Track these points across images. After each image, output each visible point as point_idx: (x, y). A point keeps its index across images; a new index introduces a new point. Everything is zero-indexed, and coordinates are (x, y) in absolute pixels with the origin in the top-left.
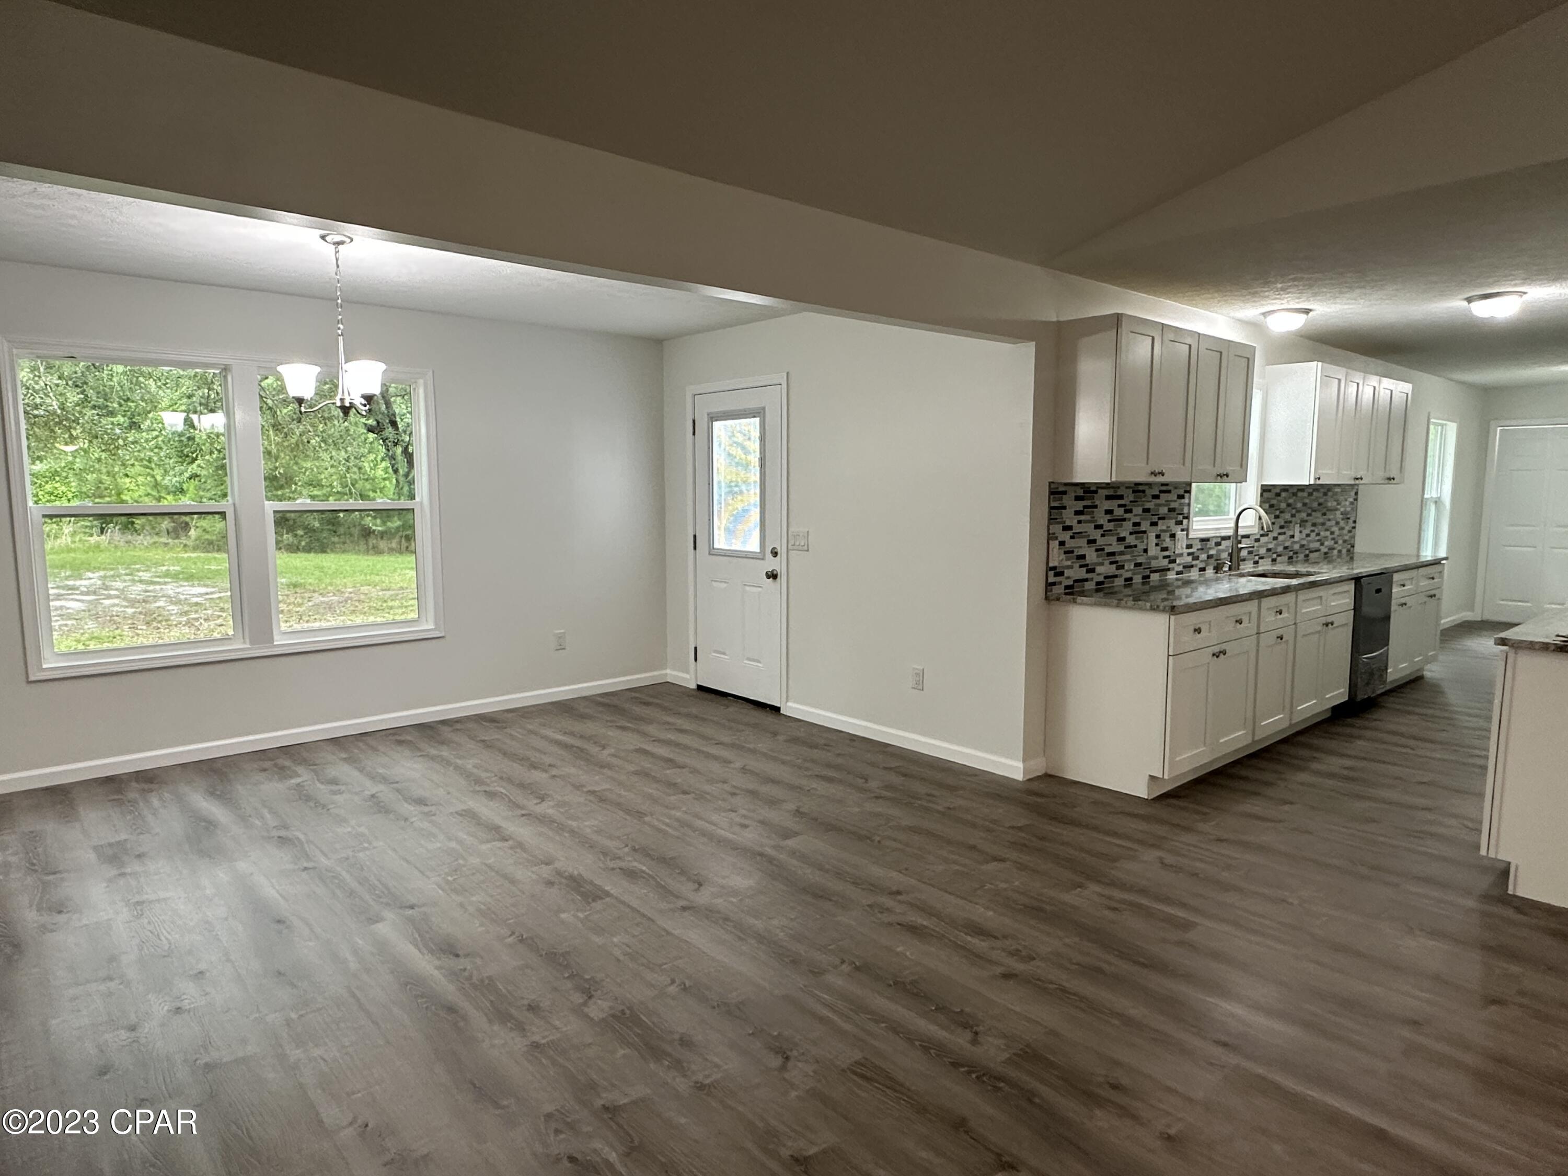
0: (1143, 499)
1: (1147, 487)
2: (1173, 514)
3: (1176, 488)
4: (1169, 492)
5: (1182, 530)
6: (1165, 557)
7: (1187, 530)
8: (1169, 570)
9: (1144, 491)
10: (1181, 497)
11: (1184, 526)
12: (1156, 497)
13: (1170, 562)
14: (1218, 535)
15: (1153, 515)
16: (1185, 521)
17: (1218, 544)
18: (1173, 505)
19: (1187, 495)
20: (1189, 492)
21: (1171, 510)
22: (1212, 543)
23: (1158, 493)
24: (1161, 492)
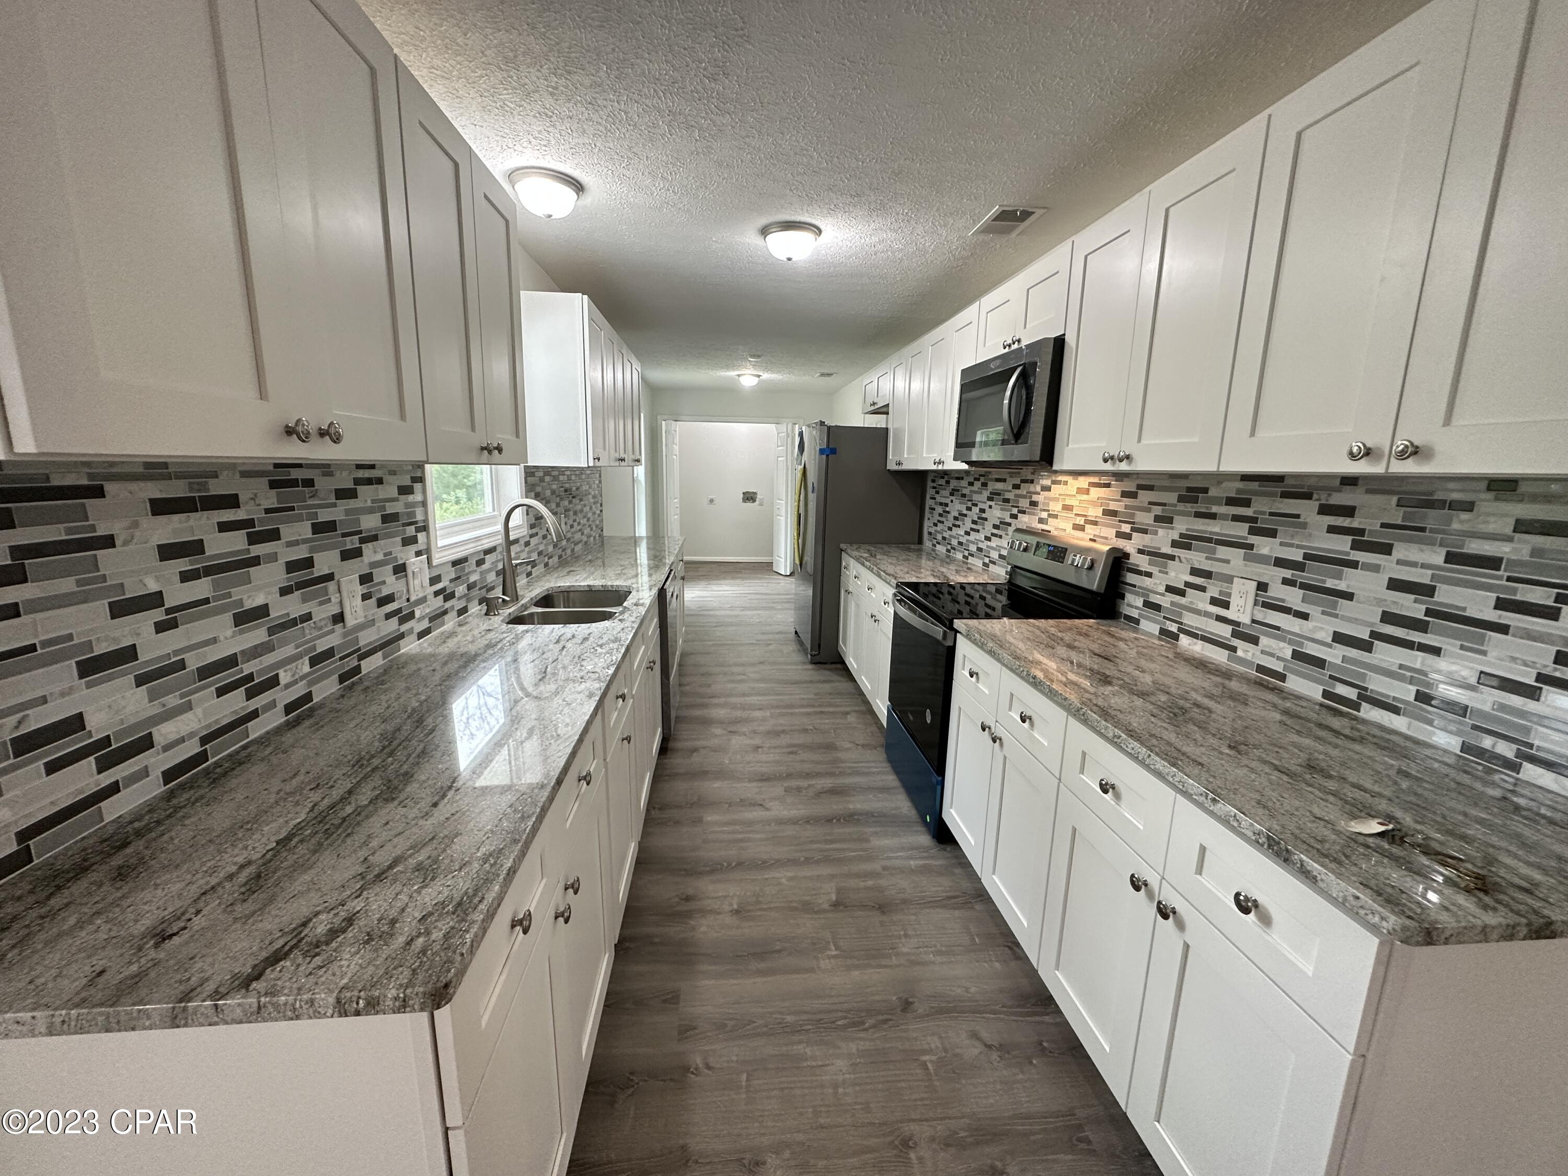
0: (310, 502)
1: (317, 471)
2: (393, 527)
3: (393, 473)
4: (380, 481)
5: (418, 554)
6: (388, 616)
7: (427, 552)
8: (402, 636)
9: (309, 483)
10: (405, 490)
11: (421, 545)
12: (344, 494)
13: (402, 621)
14: (480, 548)
15: (344, 535)
16: (421, 537)
17: (480, 563)
18: (391, 509)
19: (417, 487)
20: (421, 480)
21: (387, 519)
22: (471, 564)
23: (351, 485)
24: (357, 482)
